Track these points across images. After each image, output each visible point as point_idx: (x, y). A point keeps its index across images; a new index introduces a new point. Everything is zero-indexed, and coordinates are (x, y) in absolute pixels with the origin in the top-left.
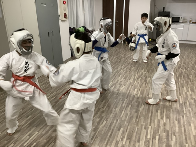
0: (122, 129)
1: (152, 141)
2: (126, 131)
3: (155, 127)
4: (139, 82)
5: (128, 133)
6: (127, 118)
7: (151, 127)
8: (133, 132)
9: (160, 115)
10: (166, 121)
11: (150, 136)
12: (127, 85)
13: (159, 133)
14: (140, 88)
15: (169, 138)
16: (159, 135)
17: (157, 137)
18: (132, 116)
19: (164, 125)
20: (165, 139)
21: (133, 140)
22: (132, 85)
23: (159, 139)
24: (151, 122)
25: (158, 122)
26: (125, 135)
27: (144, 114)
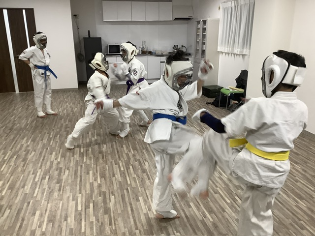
1: (85, 212)
13: (93, 199)
15: (106, 201)
17: (91, 205)
20: (101, 203)
23: (94, 206)
25: (90, 186)
27: (70, 181)
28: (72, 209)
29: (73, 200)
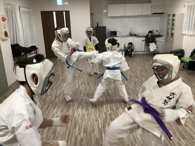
0: (77, 127)
2: (82, 127)
3: (104, 118)
5: (83, 128)
6: (80, 117)
7: (101, 119)
8: (87, 126)
9: (106, 109)
10: (111, 112)
11: (101, 126)
16: (108, 123)
18: (84, 114)
19: (110, 115)
21: (88, 132)
24: (99, 116)
26: (81, 130)
28: (96, 127)
29: (96, 121)
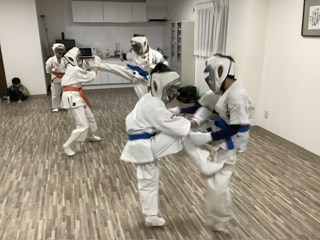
4: (56, 175)
12: (35, 189)
14: (62, 186)
22: (44, 184)
